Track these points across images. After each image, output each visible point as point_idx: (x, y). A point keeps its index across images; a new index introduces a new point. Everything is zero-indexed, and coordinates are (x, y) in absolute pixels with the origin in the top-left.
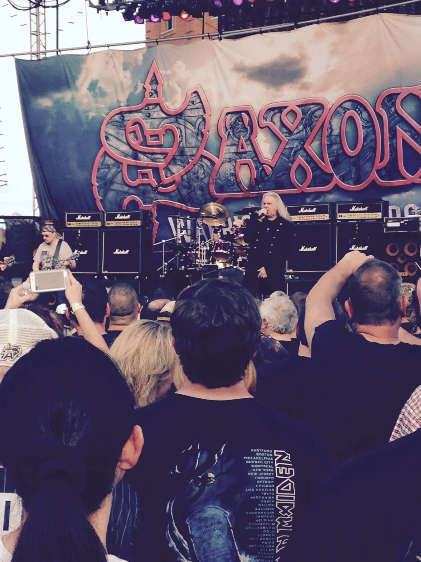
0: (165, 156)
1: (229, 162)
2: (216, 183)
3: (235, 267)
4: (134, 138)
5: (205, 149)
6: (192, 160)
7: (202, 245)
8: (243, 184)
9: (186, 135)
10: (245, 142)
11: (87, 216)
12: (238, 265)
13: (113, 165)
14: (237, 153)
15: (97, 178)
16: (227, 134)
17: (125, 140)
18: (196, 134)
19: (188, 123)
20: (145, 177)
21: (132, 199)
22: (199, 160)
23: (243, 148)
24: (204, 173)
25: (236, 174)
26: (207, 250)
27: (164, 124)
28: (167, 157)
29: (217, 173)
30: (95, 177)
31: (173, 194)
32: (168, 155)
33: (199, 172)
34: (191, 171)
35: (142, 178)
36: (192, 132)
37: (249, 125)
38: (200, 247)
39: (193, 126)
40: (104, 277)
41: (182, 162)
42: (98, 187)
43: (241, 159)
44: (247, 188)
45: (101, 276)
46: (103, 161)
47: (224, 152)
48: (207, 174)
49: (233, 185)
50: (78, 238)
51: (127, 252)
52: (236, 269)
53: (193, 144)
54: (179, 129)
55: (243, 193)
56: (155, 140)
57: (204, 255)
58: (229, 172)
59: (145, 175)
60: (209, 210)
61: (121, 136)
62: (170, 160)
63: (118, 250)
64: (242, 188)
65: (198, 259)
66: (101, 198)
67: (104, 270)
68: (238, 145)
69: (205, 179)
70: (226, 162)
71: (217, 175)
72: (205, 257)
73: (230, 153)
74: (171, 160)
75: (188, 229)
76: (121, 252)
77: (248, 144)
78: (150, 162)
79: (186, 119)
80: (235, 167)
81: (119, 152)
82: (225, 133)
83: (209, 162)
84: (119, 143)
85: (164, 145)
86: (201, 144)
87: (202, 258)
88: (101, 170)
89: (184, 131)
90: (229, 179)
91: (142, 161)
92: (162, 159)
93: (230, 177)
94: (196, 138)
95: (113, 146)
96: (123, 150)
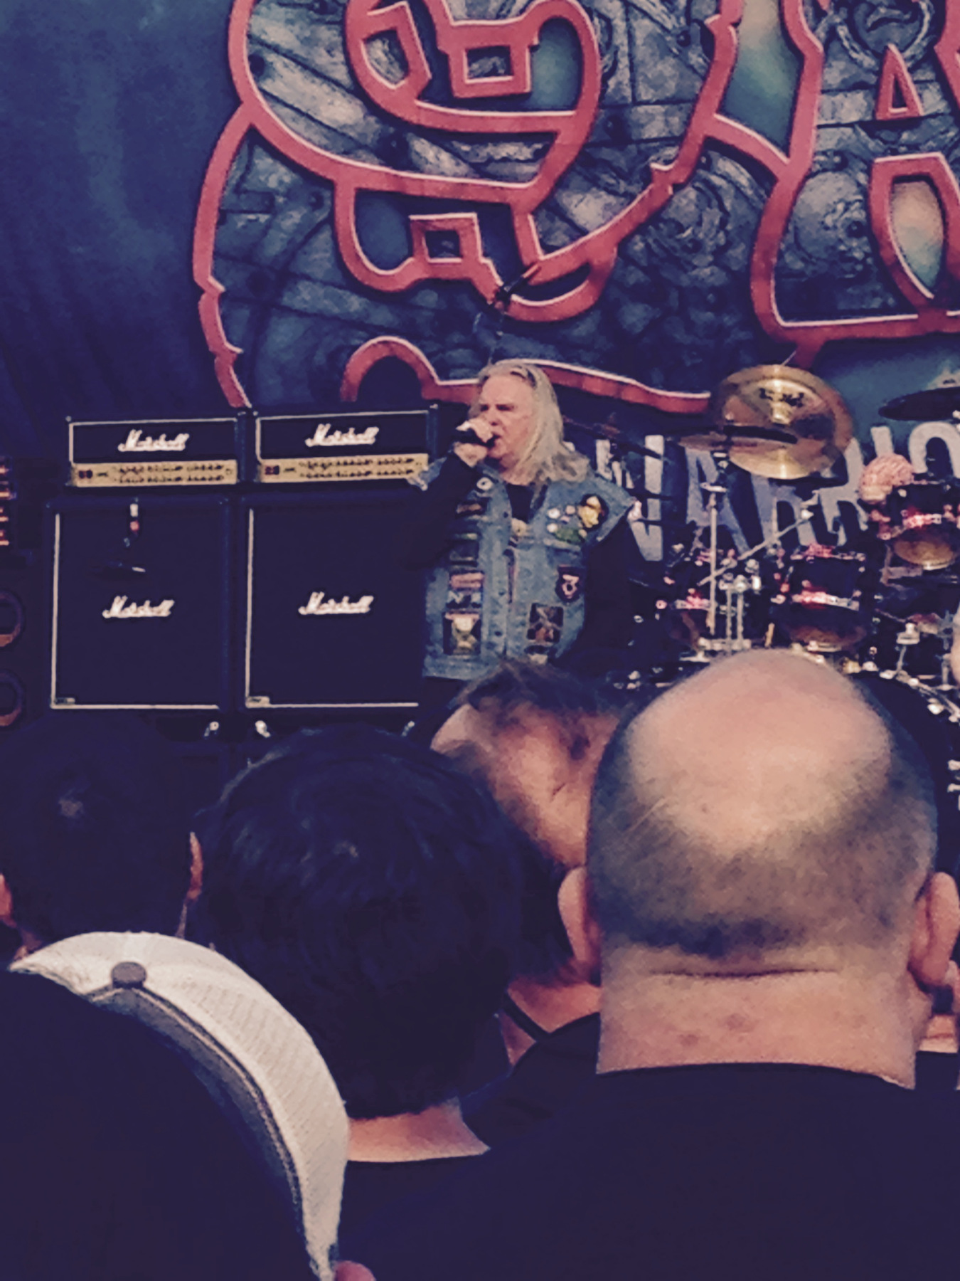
0: (539, 146)
1: (839, 168)
2: (782, 273)
3: (887, 675)
4: (391, 63)
5: (722, 110)
6: (667, 162)
7: (728, 571)
8: (908, 271)
9: (631, 44)
10: (911, 70)
11: (170, 437)
12: (900, 663)
13: (290, 194)
14: (871, 126)
15: (217, 254)
16: (823, 35)
17: (341, 74)
18: (675, 35)
20: (448, 250)
21: (386, 353)
22: (698, 160)
23: (900, 100)
24: (722, 226)
25: (875, 223)
26: (749, 594)
28: (552, 154)
29: (788, 220)
30: (209, 249)
31: (582, 330)
32: (557, 141)
33: (706, 219)
34: (663, 216)
35: (432, 255)
36: (659, 31)
38: (718, 578)
40: (254, 728)
41: (619, 174)
42: (223, 298)
43: (895, 153)
44: (931, 290)
45: (238, 721)
46: (243, 178)
47: (816, 122)
48: (740, 228)
49: (862, 278)
50: (127, 542)
51: (364, 605)
53: (667, 85)
54: (596, 17)
55: (915, 316)
56: (494, 72)
57: (734, 620)
58: (839, 219)
59: (445, 241)
60: (757, 401)
61: (324, 52)
62: (563, 168)
63: (321, 596)
64: (906, 291)
65: (708, 636)
66: (238, 350)
67: (252, 693)
68: (877, 87)
69: (731, 252)
70: (825, 170)
72: (740, 629)
73: (838, 125)
74: (570, 167)
76: (333, 608)
77: (930, 81)
78: (466, 176)
80: (865, 191)
81: (313, 131)
82: (814, 30)
83: (743, 170)
84: (314, 87)
85: (535, 96)
86: (701, 89)
87: (729, 632)
88: (235, 217)
89: (620, 25)
90: (844, 252)
91: (430, 173)
92: (527, 161)
93: (847, 243)
94: (682, 58)
95: (290, 102)
96: (336, 121)
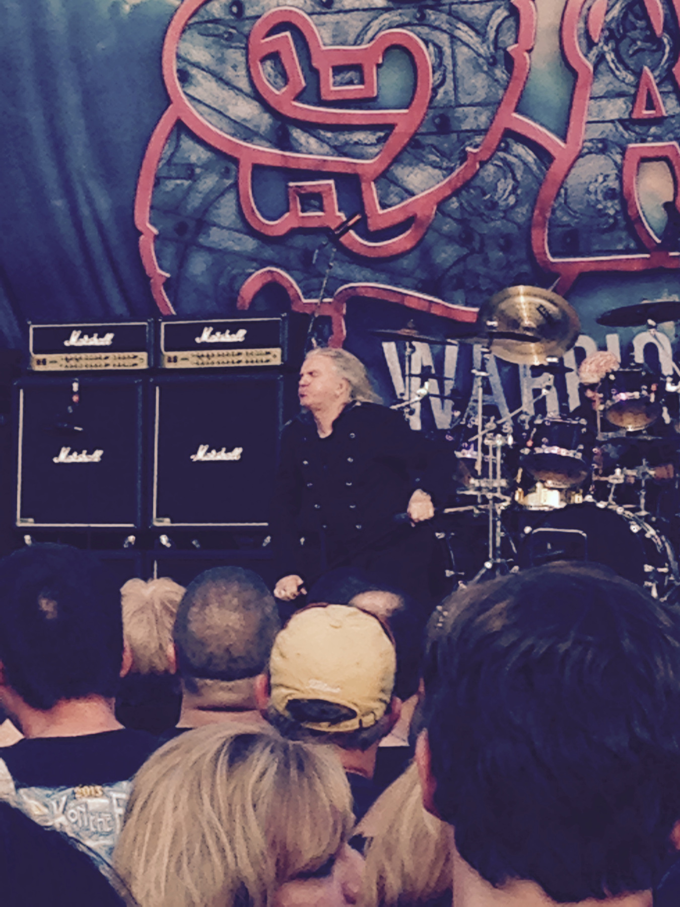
0: (382, 134)
1: (603, 151)
2: (553, 224)
3: (601, 505)
4: (276, 76)
5: (517, 110)
6: (476, 147)
7: (490, 432)
8: (646, 224)
9: (455, 65)
10: (658, 85)
11: (101, 336)
12: (611, 497)
13: (206, 167)
14: (627, 123)
15: (152, 207)
16: (594, 59)
17: (244, 84)
18: (486, 58)
19: (460, 25)
20: (315, 207)
21: (269, 279)
22: (499, 145)
23: (651, 105)
24: (514, 191)
25: (625, 190)
26: (505, 448)
27: (380, 30)
28: (391, 139)
29: (561, 187)
30: (148, 203)
31: (405, 263)
32: (397, 130)
33: (500, 186)
34: (473, 183)
35: (303, 211)
36: (475, 55)
37: (666, 28)
38: (484, 436)
39: (478, 33)
40: (159, 540)
41: (443, 154)
42: (156, 237)
43: (644, 141)
44: (660, 238)
45: (148, 535)
46: (173, 155)
47: (586, 118)
48: (527, 194)
49: (613, 228)
50: (70, 409)
51: (236, 454)
52: (606, 509)
53: (479, 92)
54: (430, 45)
55: (647, 256)
56: (351, 82)
57: (494, 465)
58: (598, 186)
59: (312, 200)
60: (511, 313)
61: (231, 69)
62: (399, 149)
63: (206, 447)
64: (644, 238)
65: (476, 477)
66: (168, 275)
67: (158, 516)
68: (635, 96)
69: (518, 209)
70: (590, 153)
71: (558, 194)
72: (499, 472)
73: (602, 122)
74: (404, 149)
75: (446, 375)
76: (214, 456)
77: (669, 92)
78: (327, 155)
79: (456, 12)
80: (620, 168)
81: (224, 123)
82: (586, 56)
83: (531, 152)
84: (224, 92)
85: (379, 100)
86: (504, 95)
87: (491, 474)
88: (167, 182)
89: (447, 51)
90: (600, 210)
91: (302, 153)
92: (371, 145)
93: (604, 203)
94: (490, 74)
95: (207, 102)
96: (239, 117)
